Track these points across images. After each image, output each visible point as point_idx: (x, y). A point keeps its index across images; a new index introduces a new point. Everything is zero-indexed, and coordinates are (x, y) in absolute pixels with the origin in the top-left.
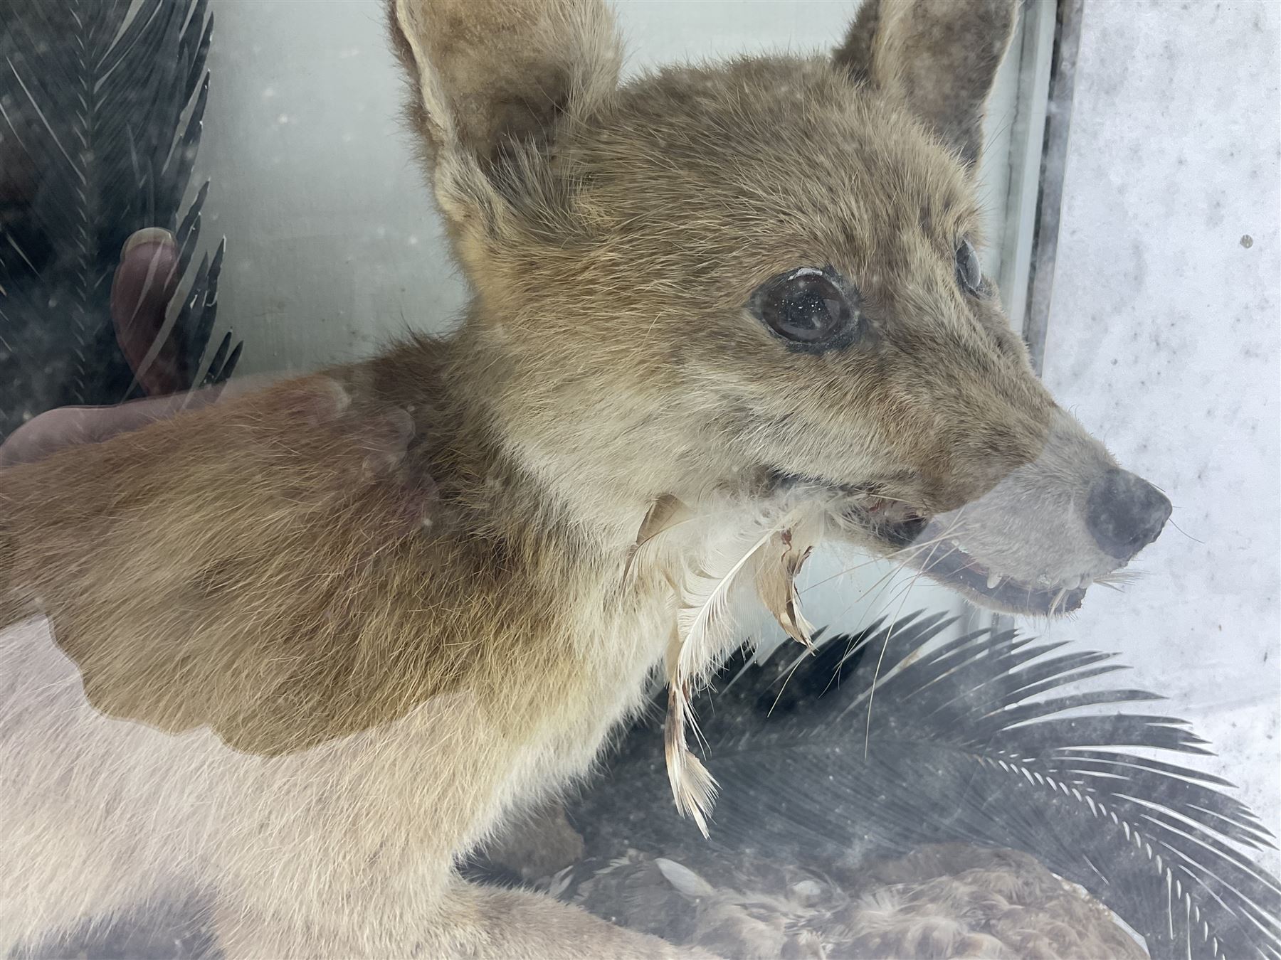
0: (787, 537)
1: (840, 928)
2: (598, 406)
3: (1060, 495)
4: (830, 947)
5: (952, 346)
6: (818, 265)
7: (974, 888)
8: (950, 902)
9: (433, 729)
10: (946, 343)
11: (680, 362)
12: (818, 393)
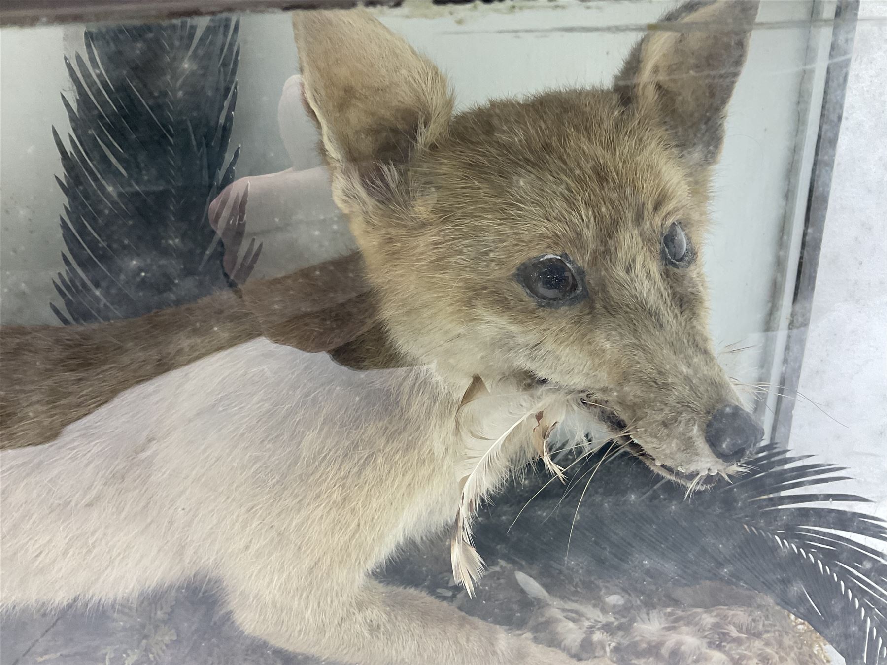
0: (539, 417)
1: (621, 633)
2: (430, 327)
3: (690, 420)
4: (613, 644)
5: (640, 311)
6: (557, 253)
7: (716, 620)
8: (697, 627)
9: (345, 499)
10: (636, 309)
11: (472, 307)
12: (555, 333)
